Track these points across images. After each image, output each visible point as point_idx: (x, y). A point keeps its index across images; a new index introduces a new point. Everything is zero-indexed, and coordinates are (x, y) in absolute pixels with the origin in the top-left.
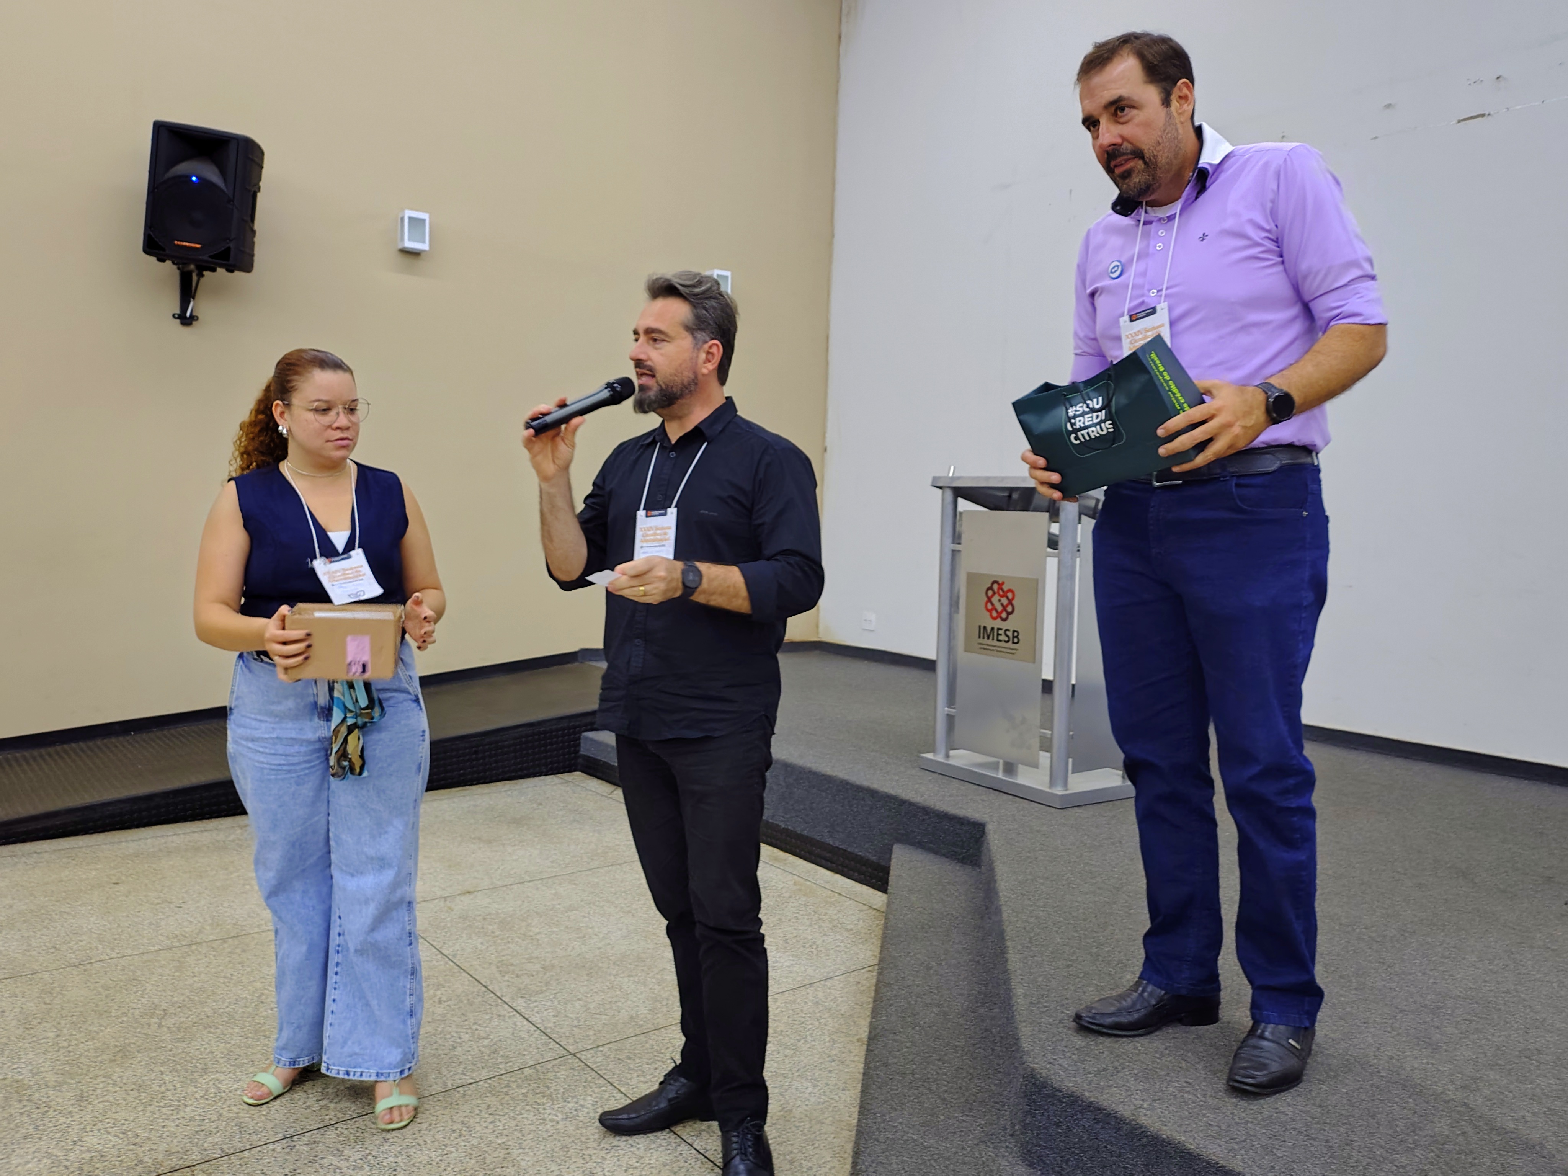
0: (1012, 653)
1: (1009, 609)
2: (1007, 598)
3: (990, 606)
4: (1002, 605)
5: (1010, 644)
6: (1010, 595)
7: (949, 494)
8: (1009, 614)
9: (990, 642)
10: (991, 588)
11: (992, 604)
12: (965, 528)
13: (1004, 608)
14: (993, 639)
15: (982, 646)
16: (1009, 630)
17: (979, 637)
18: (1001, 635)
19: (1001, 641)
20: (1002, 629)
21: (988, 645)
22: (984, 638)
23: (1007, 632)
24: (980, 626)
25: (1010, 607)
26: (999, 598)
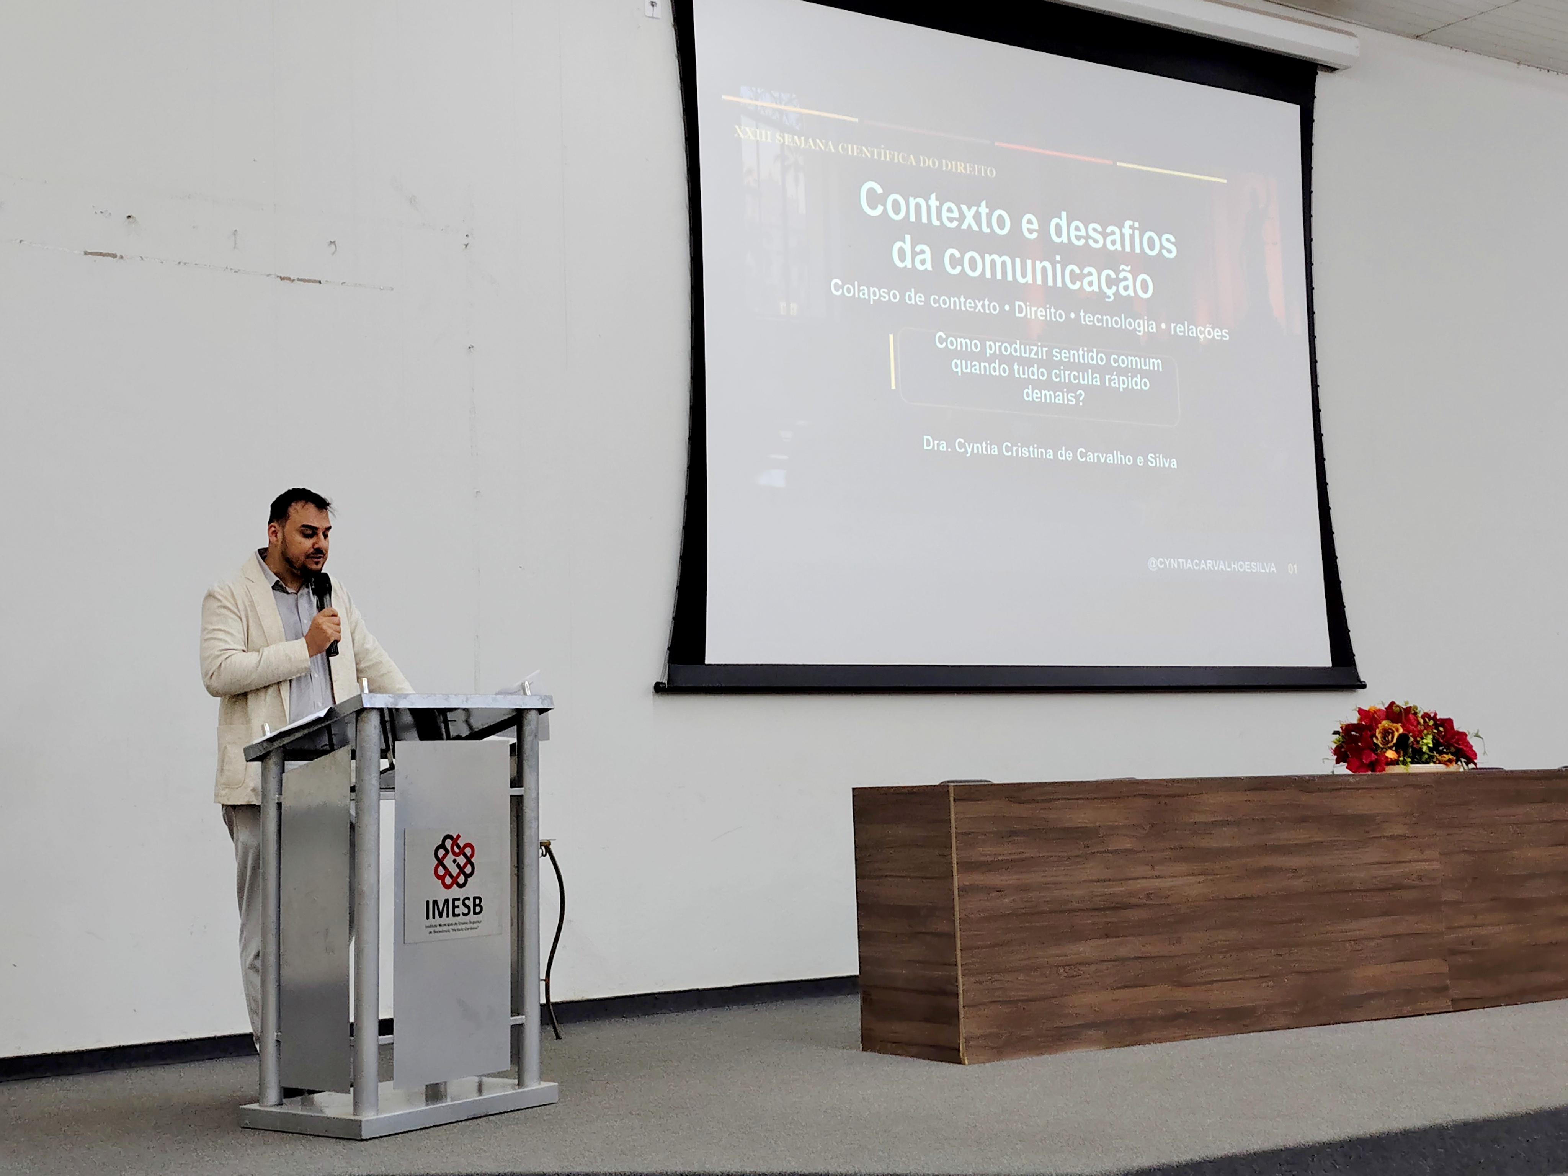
0: (473, 928)
1: (468, 870)
2: (465, 855)
3: (441, 871)
4: (458, 866)
5: (471, 917)
6: (468, 851)
8: (467, 876)
9: (444, 920)
10: (442, 846)
11: (445, 867)
13: (461, 869)
14: (448, 916)
15: (432, 929)
16: (468, 899)
17: (428, 918)
18: (458, 907)
19: (459, 915)
20: (458, 899)
21: (440, 925)
22: (434, 917)
23: (467, 902)
24: (428, 902)
25: (469, 866)
26: (454, 857)
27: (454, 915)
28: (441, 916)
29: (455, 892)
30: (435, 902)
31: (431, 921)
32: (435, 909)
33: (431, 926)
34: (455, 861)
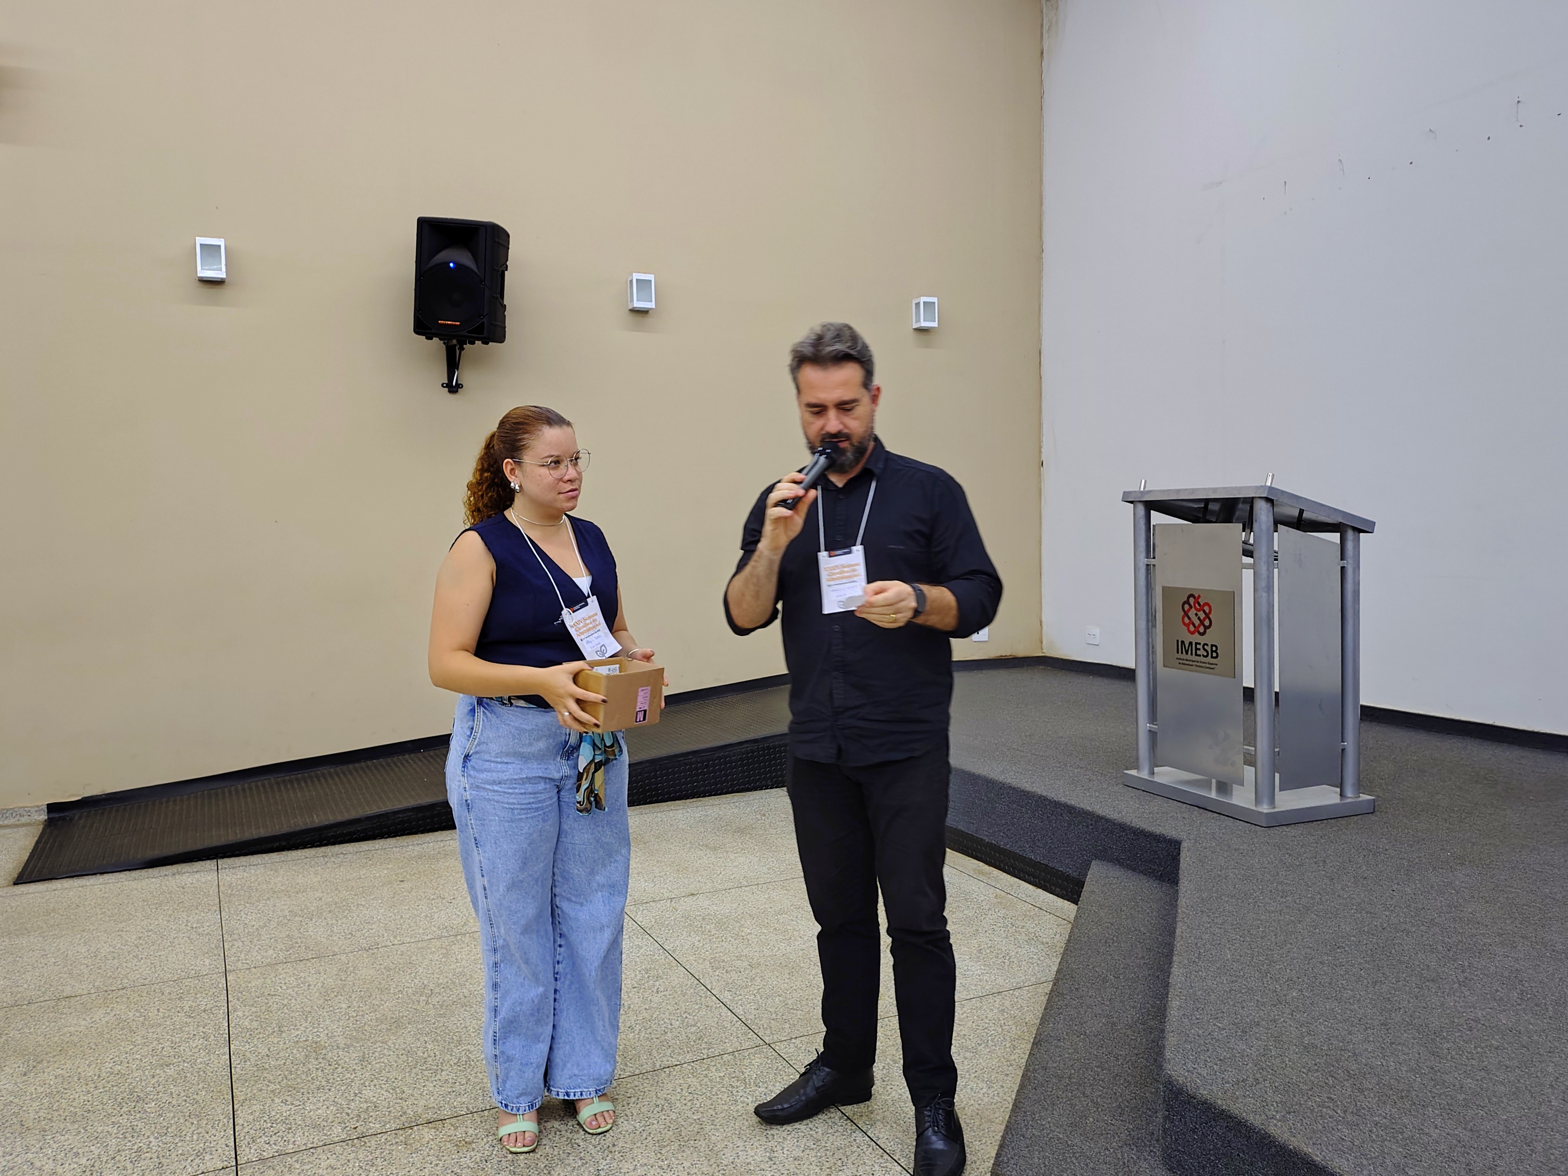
0: (1211, 668)
1: (1207, 623)
2: (1204, 611)
3: (1187, 620)
4: (1199, 618)
5: (1209, 659)
6: (1206, 609)
7: (1141, 509)
8: (1206, 628)
9: (1189, 657)
10: (1187, 602)
11: (1189, 618)
12: (1158, 539)
13: (1202, 622)
14: (1192, 654)
15: (1181, 661)
16: (1207, 645)
17: (1178, 652)
18: (1199, 649)
19: (1200, 656)
20: (1200, 644)
21: (1187, 660)
22: (1182, 653)
23: (1206, 647)
24: (1178, 641)
25: (1207, 620)
26: (1195, 612)
27: (1196, 655)
28: (1187, 653)
29: (1196, 638)
30: (1183, 642)
31: (1180, 656)
32: (1183, 647)
33: (1180, 659)
34: (1196, 615)
